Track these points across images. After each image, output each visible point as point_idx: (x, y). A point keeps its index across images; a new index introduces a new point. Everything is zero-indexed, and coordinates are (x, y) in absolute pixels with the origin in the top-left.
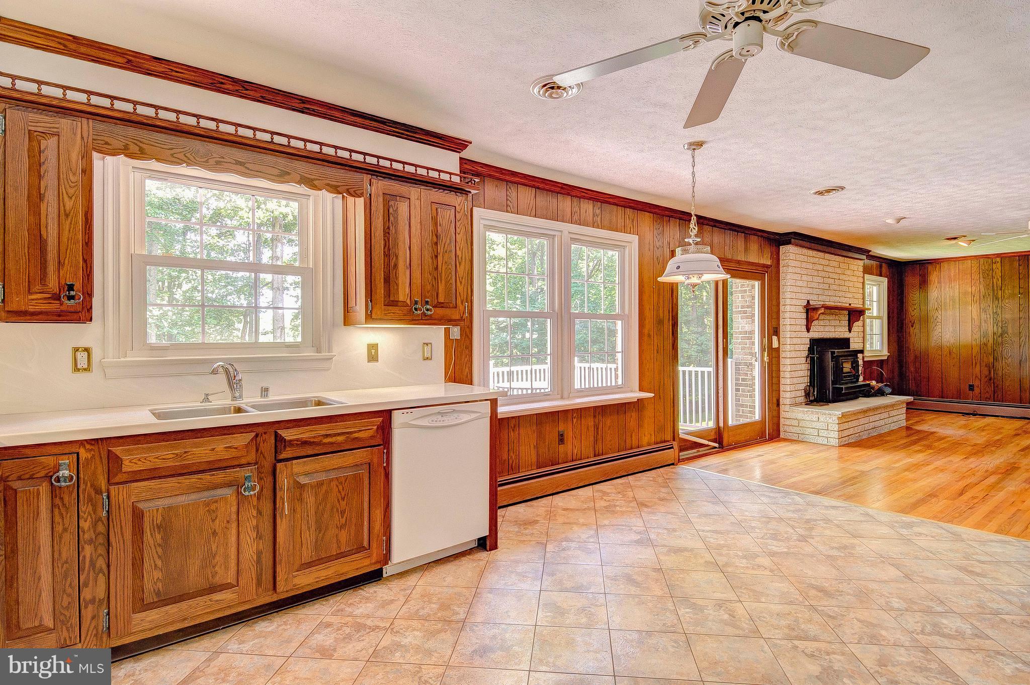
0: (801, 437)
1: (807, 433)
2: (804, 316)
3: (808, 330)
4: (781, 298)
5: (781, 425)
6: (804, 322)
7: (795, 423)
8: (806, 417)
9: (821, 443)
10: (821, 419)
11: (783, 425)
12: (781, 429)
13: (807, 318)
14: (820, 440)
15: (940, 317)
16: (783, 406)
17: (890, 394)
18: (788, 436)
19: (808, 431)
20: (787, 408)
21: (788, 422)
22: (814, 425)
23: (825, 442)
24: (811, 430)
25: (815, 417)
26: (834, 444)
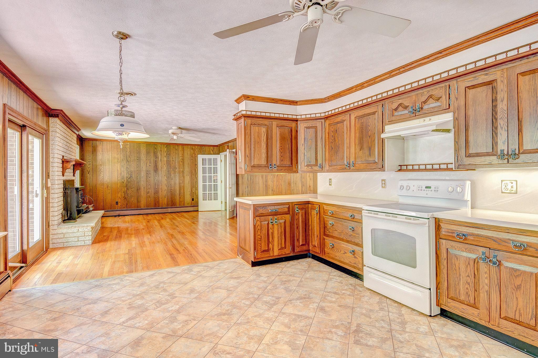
0: (66, 245)
1: (70, 241)
2: (61, 165)
3: (63, 175)
4: (50, 153)
5: (50, 239)
6: (61, 169)
7: (62, 236)
8: (70, 231)
9: (80, 245)
10: (80, 230)
11: (52, 239)
12: (51, 242)
13: (63, 167)
14: (79, 244)
15: (102, 169)
16: (52, 226)
17: (93, 210)
18: (55, 246)
19: (70, 240)
20: (56, 227)
21: (55, 237)
22: (75, 235)
23: (83, 244)
24: (73, 238)
25: (75, 230)
26: (89, 244)
